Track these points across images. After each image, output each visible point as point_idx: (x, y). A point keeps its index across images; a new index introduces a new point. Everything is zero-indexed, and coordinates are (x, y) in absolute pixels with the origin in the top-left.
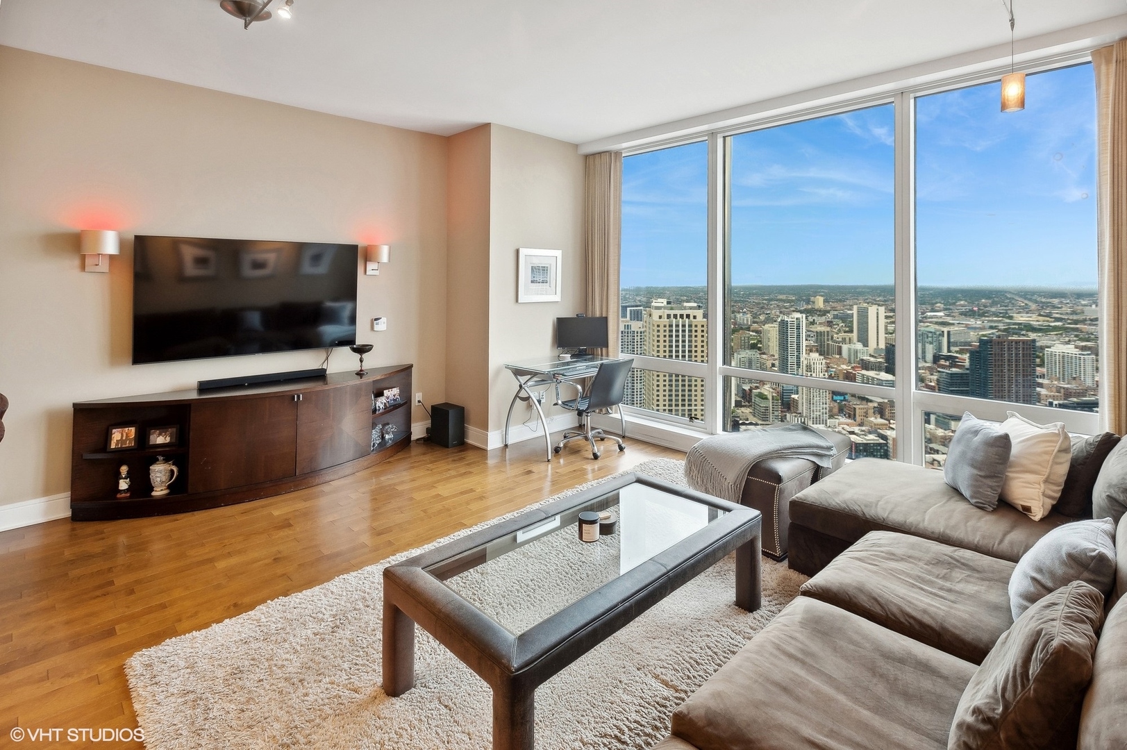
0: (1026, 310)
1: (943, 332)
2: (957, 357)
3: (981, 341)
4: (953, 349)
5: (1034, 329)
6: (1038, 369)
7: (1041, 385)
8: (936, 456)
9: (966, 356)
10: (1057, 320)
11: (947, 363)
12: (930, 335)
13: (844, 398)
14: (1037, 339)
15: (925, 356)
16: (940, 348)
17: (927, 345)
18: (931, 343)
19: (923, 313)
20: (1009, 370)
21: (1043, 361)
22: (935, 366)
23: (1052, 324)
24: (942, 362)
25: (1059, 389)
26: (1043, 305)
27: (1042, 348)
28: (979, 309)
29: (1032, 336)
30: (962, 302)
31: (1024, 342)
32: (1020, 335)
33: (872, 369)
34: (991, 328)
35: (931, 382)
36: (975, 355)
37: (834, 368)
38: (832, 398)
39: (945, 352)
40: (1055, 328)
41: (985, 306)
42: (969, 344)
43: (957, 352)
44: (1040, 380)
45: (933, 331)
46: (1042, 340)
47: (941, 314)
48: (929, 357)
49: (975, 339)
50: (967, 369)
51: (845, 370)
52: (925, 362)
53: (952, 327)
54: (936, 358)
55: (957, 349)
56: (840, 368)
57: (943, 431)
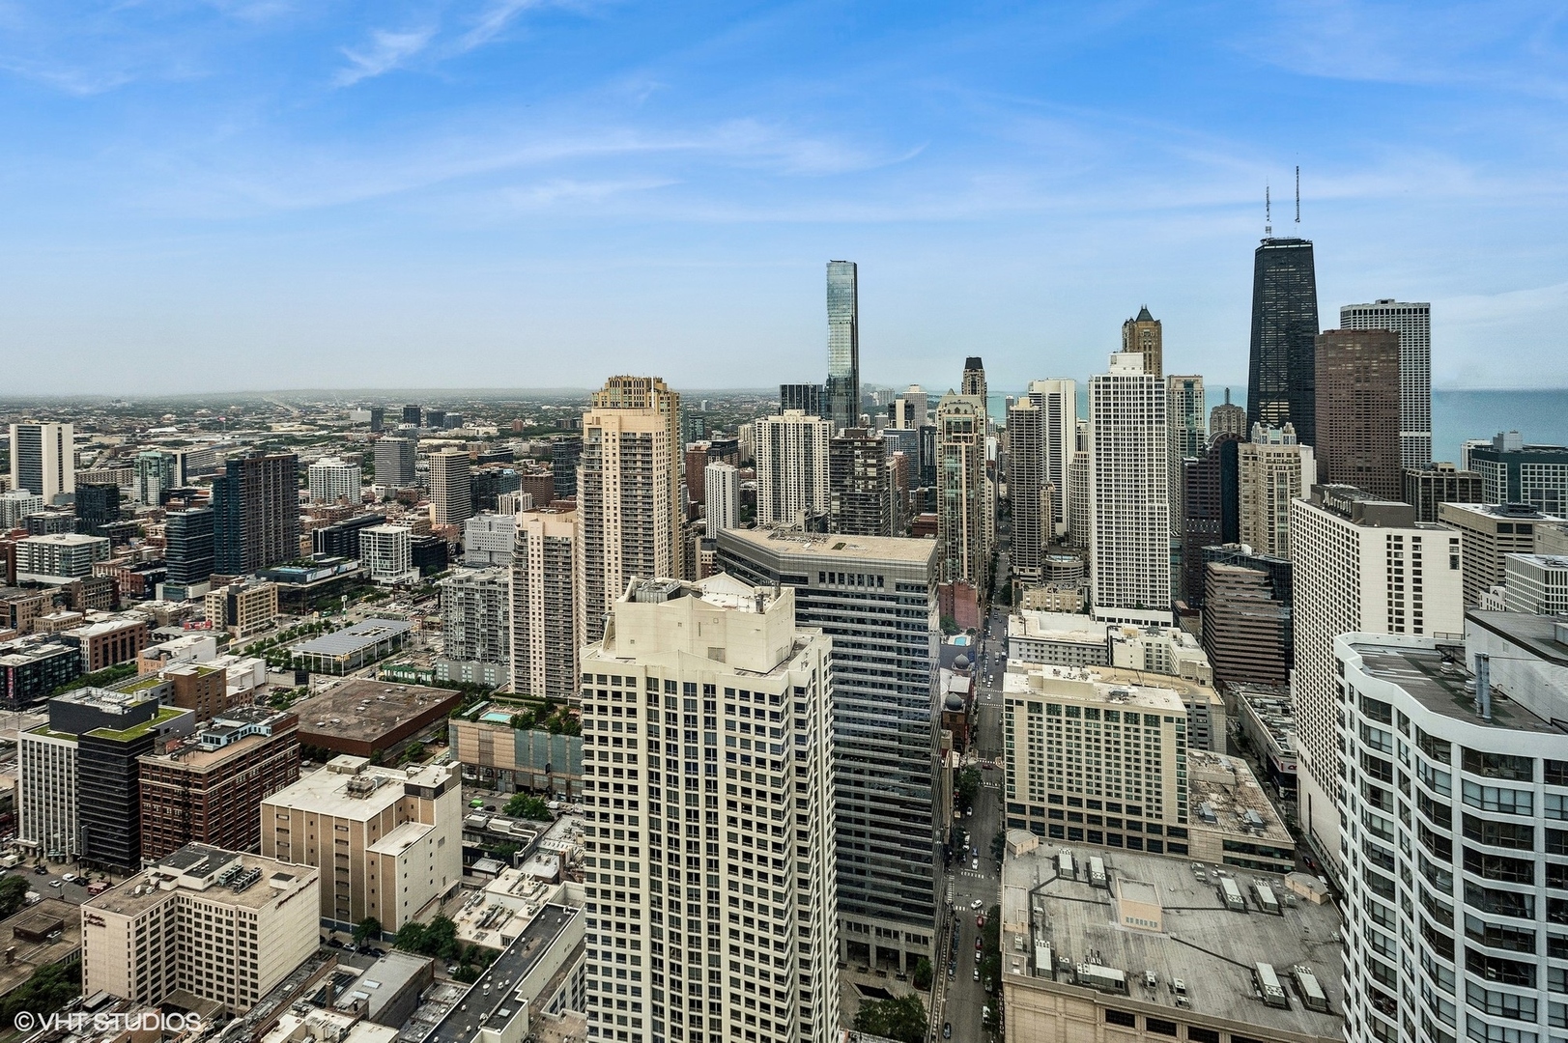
0: (285, 416)
1: (175, 456)
2: (195, 491)
3: (229, 464)
4: (189, 479)
5: (296, 442)
6: (301, 491)
7: (305, 512)
8: (164, 646)
9: (209, 490)
10: (323, 427)
11: (182, 502)
12: (154, 462)
14: (299, 453)
15: (142, 492)
16: (170, 481)
17: (150, 478)
18: (156, 475)
19: (143, 430)
20: (266, 499)
21: (306, 481)
22: (163, 509)
23: (317, 434)
24: (174, 501)
25: (323, 513)
26: (307, 411)
27: (306, 465)
28: (227, 419)
29: (295, 450)
30: (203, 411)
31: (284, 459)
32: (279, 450)
33: (50, 532)
34: (244, 444)
35: (157, 534)
36: (221, 486)
39: (178, 485)
40: (321, 438)
41: (236, 415)
42: (212, 470)
43: (196, 483)
44: (304, 506)
45: (159, 455)
46: (303, 454)
47: (172, 429)
48: (153, 496)
49: (222, 462)
50: (211, 506)
52: (148, 504)
53: (189, 447)
54: (164, 497)
55: (196, 478)
57: (175, 604)
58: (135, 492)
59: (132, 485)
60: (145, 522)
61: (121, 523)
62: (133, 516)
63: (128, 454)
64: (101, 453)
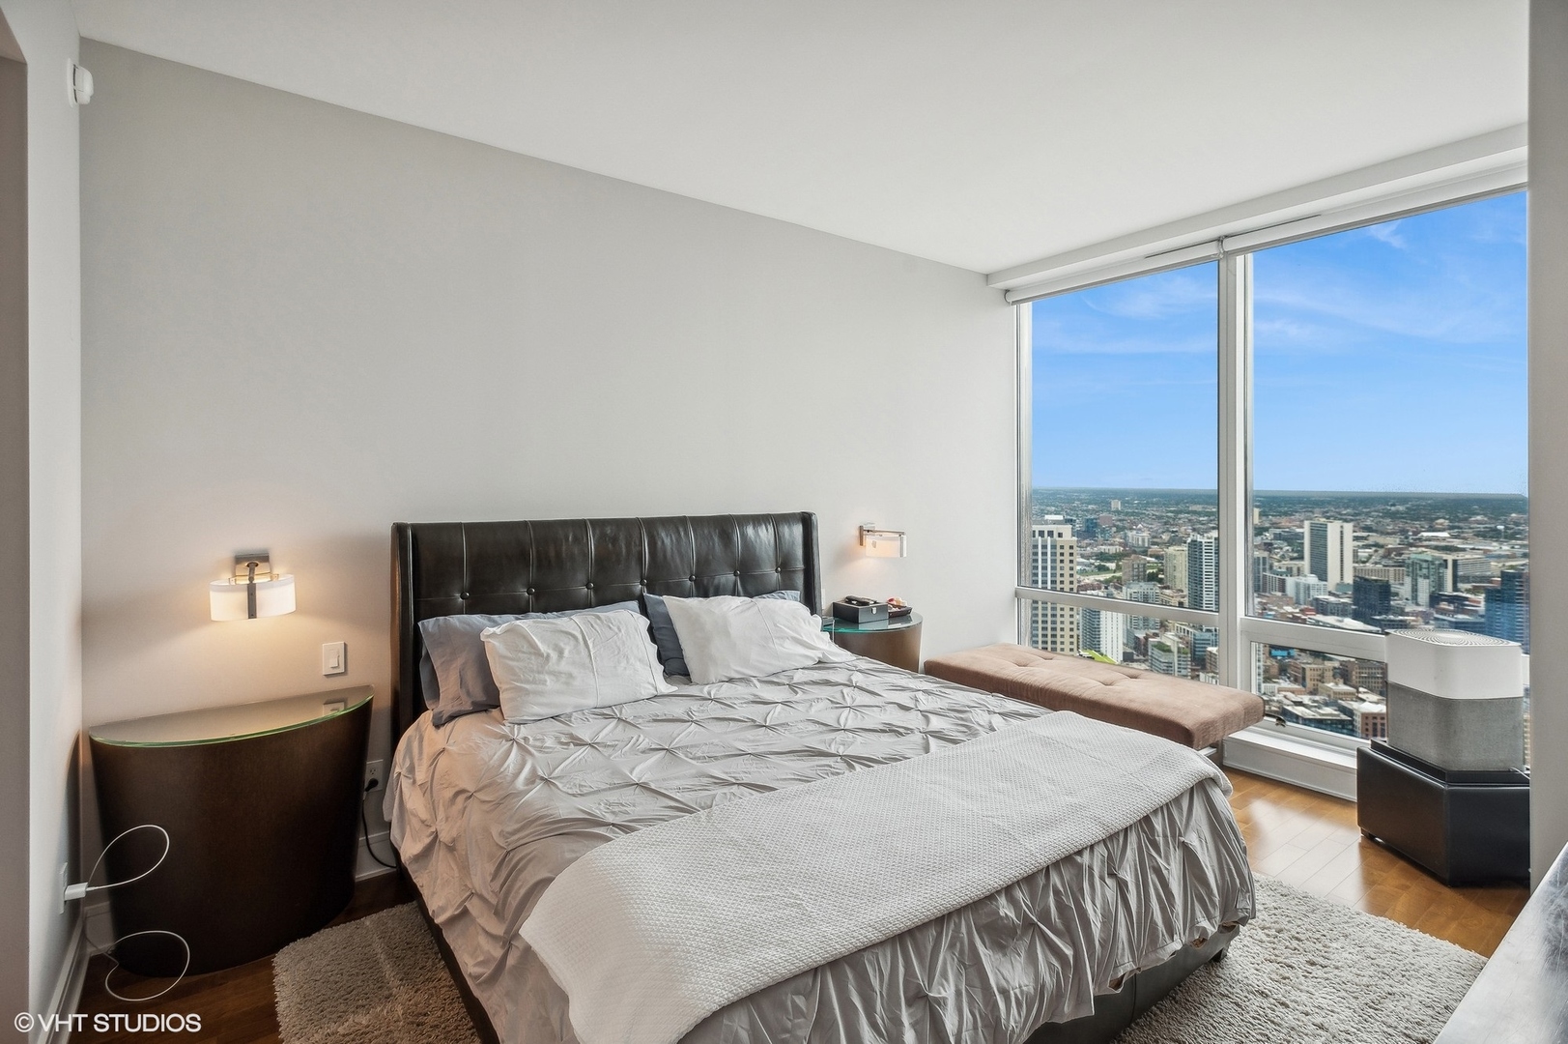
1: (1446, 561)
2: (1466, 599)
3: (1505, 575)
4: (1460, 585)
9: (1481, 598)
11: (1451, 608)
12: (1425, 565)
13: (1289, 653)
15: (1413, 592)
16: (1440, 584)
17: (1421, 581)
18: (1426, 577)
19: (1415, 533)
22: (1432, 611)
24: (1444, 605)
28: (1506, 528)
30: (1479, 518)
33: (1333, 614)
34: (1524, 556)
36: (1495, 597)
37: (1271, 610)
38: (1270, 653)
39: (1448, 590)
41: (1517, 524)
42: (1485, 579)
43: (1468, 591)
45: (1430, 559)
47: (1445, 534)
48: (1424, 597)
49: (1497, 572)
50: (1483, 616)
51: (1290, 613)
52: (1417, 604)
53: (1461, 554)
54: (1435, 599)
55: (1469, 586)
56: (1282, 611)
58: (1405, 590)
59: (1402, 584)
60: (1413, 621)
61: (1392, 617)
62: (1402, 613)
63: (1400, 555)
64: (1376, 551)
